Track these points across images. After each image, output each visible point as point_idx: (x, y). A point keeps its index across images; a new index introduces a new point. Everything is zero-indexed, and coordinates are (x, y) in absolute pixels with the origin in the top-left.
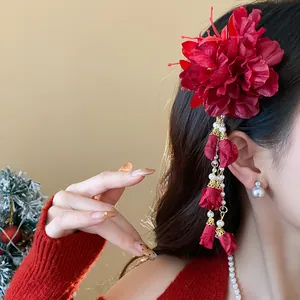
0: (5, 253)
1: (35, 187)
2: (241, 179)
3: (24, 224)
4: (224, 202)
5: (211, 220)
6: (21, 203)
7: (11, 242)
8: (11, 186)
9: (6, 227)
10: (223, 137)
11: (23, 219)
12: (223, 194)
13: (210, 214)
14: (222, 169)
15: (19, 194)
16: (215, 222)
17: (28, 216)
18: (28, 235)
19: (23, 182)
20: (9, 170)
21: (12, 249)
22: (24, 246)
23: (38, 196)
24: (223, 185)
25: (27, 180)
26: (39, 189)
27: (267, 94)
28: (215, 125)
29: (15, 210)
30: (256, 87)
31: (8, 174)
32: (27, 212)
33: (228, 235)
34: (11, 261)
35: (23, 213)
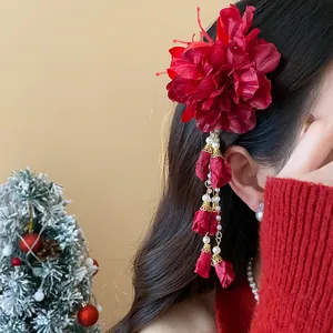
0: (24, 263)
1: (57, 190)
2: (244, 199)
3: (45, 231)
4: (219, 227)
5: (206, 246)
6: (41, 208)
7: (30, 251)
8: (31, 189)
9: (25, 234)
10: (216, 154)
11: (44, 226)
12: (218, 218)
13: (206, 240)
14: (217, 190)
15: (40, 199)
16: (212, 248)
17: (50, 223)
18: (50, 243)
19: (44, 185)
20: (28, 172)
21: (31, 259)
22: (44, 255)
23: (60, 200)
24: (218, 208)
25: (47, 182)
26: (61, 192)
27: (260, 106)
28: (208, 140)
29: (34, 216)
30: (245, 99)
31: (27, 176)
32: (48, 218)
33: (224, 264)
34: (30, 272)
35: (43, 219)
